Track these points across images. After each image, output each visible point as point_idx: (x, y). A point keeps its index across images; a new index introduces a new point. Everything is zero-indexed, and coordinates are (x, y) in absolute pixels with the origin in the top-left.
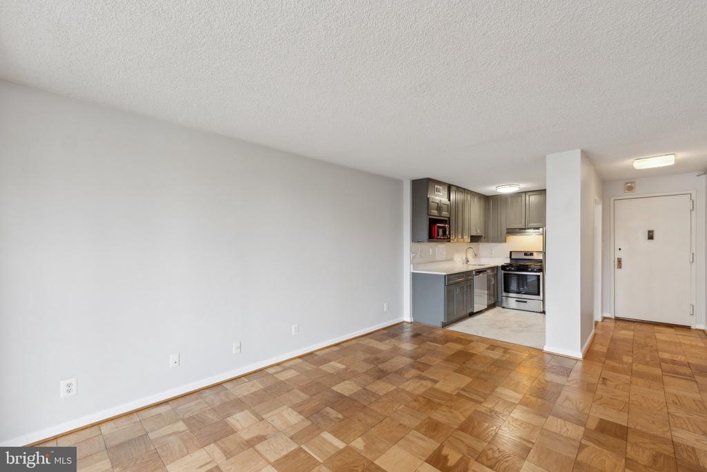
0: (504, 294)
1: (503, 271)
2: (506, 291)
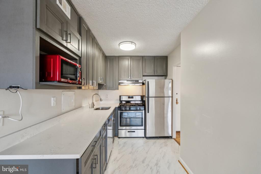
0: (120, 128)
1: (119, 111)
2: (121, 126)
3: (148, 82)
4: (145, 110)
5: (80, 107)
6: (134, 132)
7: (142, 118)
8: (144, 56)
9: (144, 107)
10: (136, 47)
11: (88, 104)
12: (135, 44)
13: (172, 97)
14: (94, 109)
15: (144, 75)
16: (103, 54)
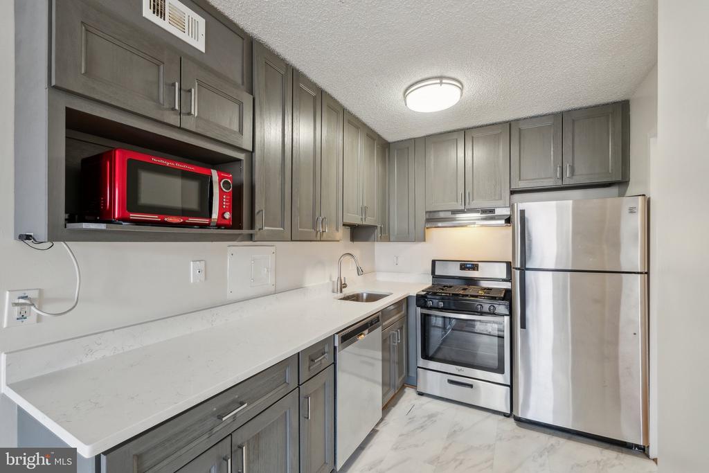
0: (421, 362)
1: (419, 310)
2: (426, 356)
3: (523, 212)
4: (511, 314)
5: (298, 287)
6: (471, 386)
7: (501, 337)
8: (517, 120)
9: (507, 303)
10: (461, 95)
11: (328, 281)
12: (460, 86)
13: (648, 273)
14: (341, 295)
15: (513, 187)
16: (372, 136)
